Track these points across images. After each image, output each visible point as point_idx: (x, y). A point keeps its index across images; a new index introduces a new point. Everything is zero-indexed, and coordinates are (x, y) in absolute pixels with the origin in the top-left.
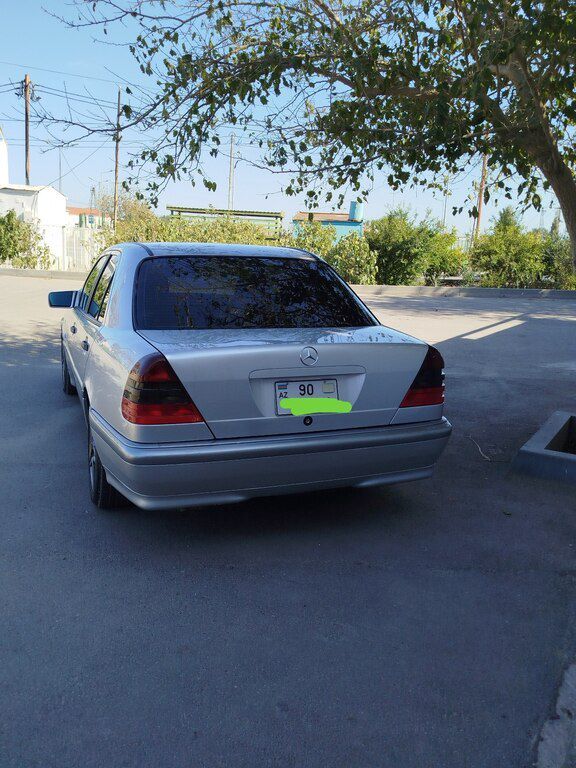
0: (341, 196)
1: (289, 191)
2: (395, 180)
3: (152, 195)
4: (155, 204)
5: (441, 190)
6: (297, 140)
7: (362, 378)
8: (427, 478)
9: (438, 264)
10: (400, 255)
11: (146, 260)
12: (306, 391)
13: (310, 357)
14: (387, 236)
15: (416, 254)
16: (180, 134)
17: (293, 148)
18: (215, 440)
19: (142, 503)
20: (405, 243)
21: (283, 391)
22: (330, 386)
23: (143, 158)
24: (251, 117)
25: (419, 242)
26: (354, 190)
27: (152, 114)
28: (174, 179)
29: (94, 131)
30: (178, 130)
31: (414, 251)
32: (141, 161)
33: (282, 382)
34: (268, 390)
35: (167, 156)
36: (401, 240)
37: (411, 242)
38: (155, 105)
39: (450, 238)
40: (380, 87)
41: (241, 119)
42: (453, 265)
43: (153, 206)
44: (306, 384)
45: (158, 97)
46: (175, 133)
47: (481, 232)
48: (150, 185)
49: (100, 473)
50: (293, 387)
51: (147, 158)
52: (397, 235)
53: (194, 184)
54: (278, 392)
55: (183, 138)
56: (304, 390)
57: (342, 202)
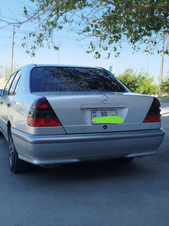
0: (109, 53)
1: (88, 52)
2: (133, 41)
3: (33, 51)
4: (34, 55)
5: (149, 52)
6: (94, 24)
7: (127, 109)
8: (155, 154)
9: (147, 91)
10: (131, 86)
11: (35, 68)
12: (104, 114)
13: (105, 100)
14: (125, 79)
15: (137, 86)
16: (45, 27)
17: (92, 27)
18: (67, 134)
19: (36, 162)
20: (133, 81)
21: (94, 114)
22: (114, 113)
23: (30, 36)
24: (73, 20)
25: (139, 81)
26: (114, 51)
27: (34, 17)
28: (41, 46)
29: (11, 24)
30: (44, 25)
31: (136, 85)
32: (29, 37)
33: (94, 110)
34: (88, 113)
35: (40, 34)
36: (131, 80)
37: (136, 81)
38: (36, 14)
39: (152, 80)
40: (126, 5)
41: (69, 21)
42: (153, 90)
43: (33, 56)
44: (104, 111)
45: (36, 11)
46: (43, 26)
47: (164, 77)
48: (32, 47)
49: (16, 154)
50: (99, 113)
51: (31, 36)
52: (129, 78)
53: (49, 48)
54: (93, 114)
55: (46, 28)
56: (103, 114)
57: (109, 56)
